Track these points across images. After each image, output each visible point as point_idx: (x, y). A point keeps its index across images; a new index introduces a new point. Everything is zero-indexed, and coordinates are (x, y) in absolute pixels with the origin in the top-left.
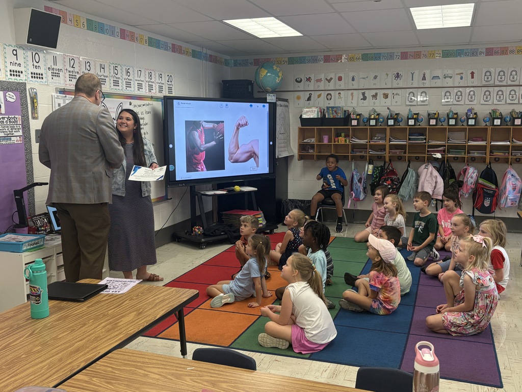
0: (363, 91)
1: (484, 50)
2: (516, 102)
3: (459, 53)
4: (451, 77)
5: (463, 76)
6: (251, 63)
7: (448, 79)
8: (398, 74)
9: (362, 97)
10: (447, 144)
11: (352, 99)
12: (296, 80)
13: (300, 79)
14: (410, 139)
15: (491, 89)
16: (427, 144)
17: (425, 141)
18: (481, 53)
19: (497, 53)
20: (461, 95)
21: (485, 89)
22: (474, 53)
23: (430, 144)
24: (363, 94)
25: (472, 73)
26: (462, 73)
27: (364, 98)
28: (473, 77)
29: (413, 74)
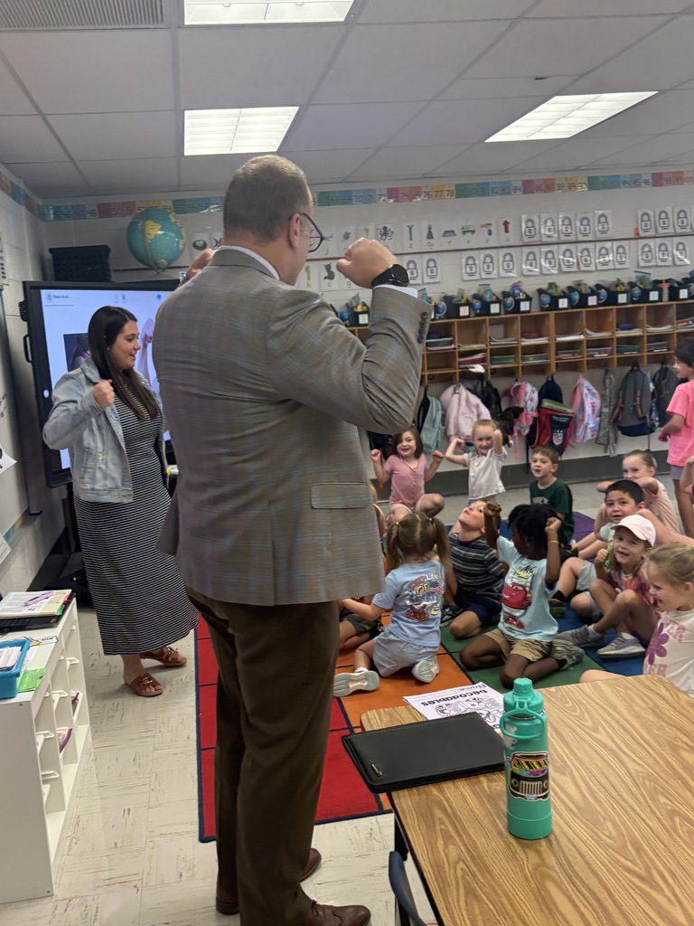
0: (327, 263)
1: (520, 184)
2: (575, 269)
3: (481, 190)
4: (473, 232)
5: (492, 228)
6: (92, 213)
7: (469, 235)
8: (385, 228)
9: (326, 274)
10: (489, 347)
11: (309, 279)
12: (194, 245)
13: (202, 242)
14: (428, 345)
15: (535, 249)
16: (457, 350)
17: (453, 346)
18: (516, 189)
19: (539, 189)
20: (492, 262)
21: (526, 250)
22: (506, 190)
23: (461, 349)
24: (328, 268)
25: (506, 224)
26: (490, 224)
27: (331, 276)
28: (507, 231)
29: (410, 228)
